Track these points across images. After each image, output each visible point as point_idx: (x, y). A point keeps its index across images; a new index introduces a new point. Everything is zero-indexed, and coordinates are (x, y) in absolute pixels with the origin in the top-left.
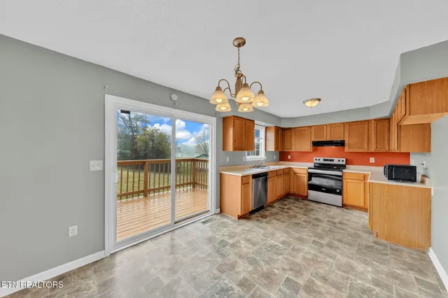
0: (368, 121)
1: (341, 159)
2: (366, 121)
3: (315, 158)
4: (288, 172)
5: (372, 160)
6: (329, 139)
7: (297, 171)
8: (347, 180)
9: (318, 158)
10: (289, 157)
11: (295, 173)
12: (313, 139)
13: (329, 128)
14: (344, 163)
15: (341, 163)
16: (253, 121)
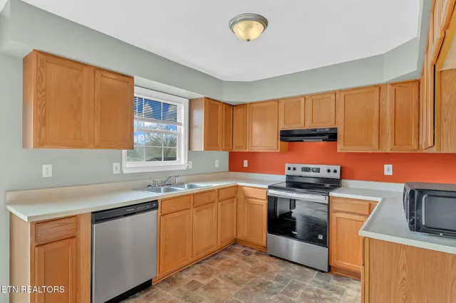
0: (379, 87)
1: (332, 168)
2: (375, 86)
3: (287, 166)
4: (235, 194)
5: (388, 170)
6: (308, 125)
7: (251, 193)
8: (338, 215)
9: (292, 166)
10: (246, 163)
11: (247, 198)
12: (283, 127)
13: (309, 102)
14: (337, 176)
15: (332, 175)
16: (132, 78)
